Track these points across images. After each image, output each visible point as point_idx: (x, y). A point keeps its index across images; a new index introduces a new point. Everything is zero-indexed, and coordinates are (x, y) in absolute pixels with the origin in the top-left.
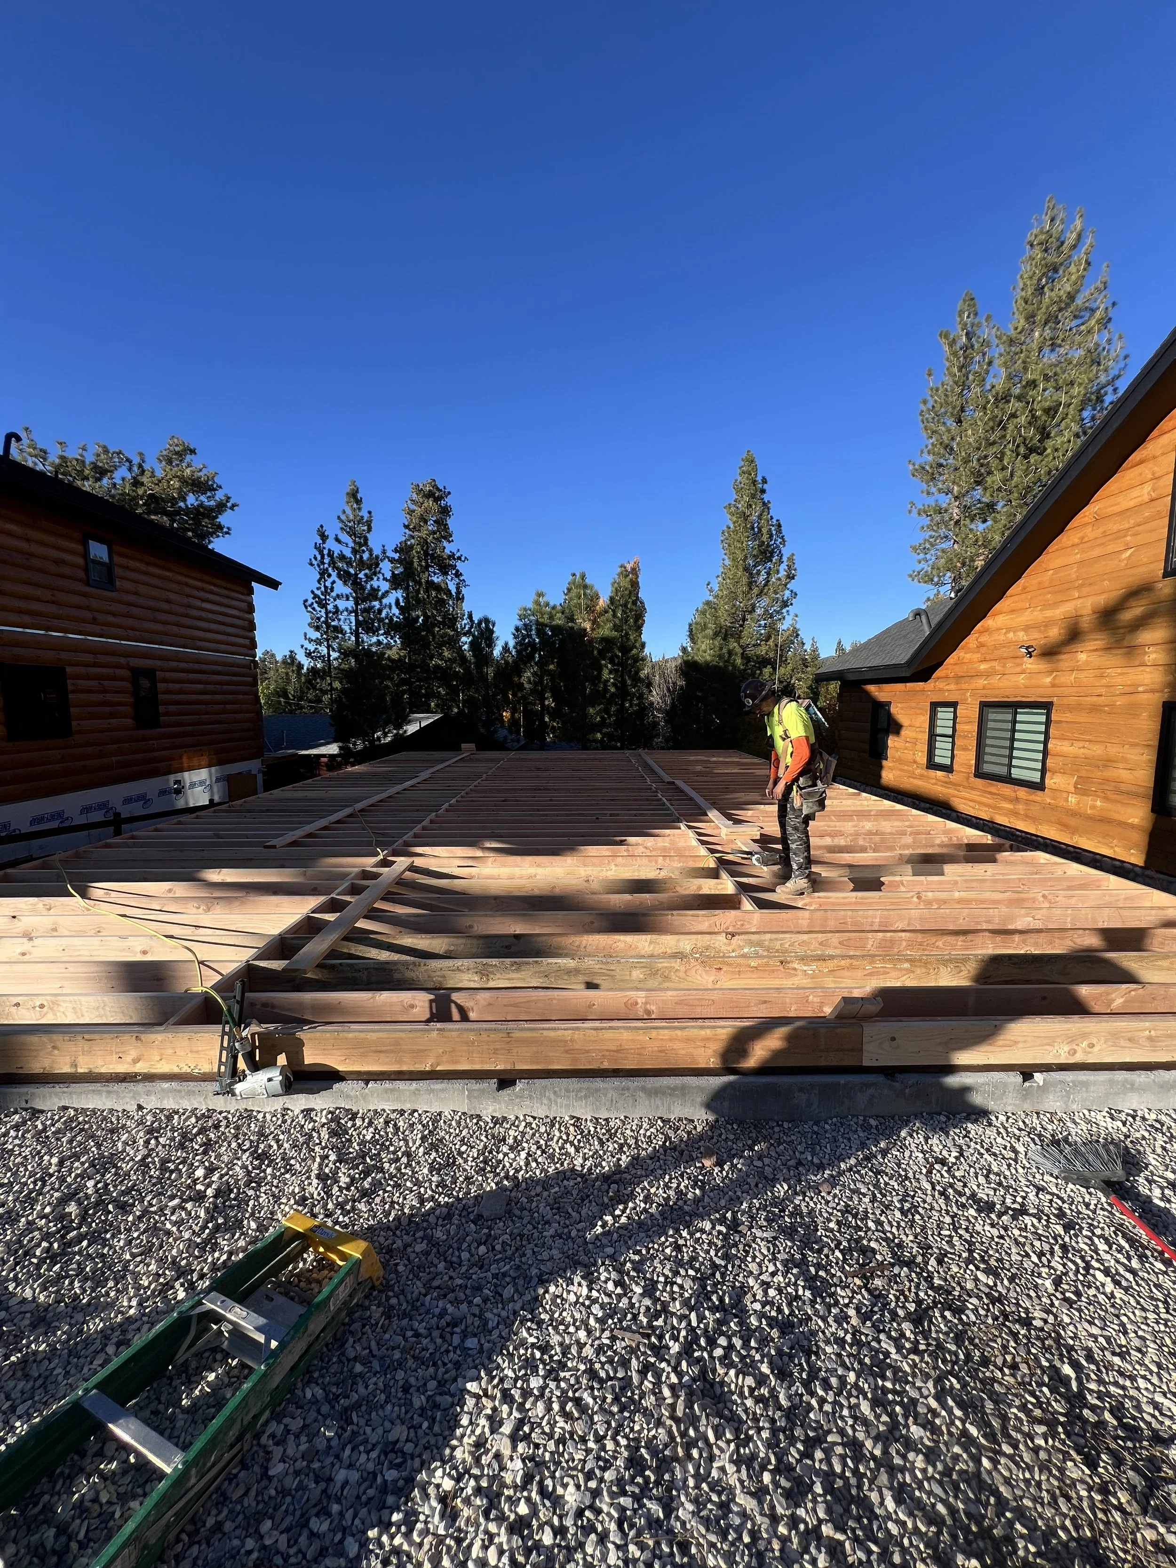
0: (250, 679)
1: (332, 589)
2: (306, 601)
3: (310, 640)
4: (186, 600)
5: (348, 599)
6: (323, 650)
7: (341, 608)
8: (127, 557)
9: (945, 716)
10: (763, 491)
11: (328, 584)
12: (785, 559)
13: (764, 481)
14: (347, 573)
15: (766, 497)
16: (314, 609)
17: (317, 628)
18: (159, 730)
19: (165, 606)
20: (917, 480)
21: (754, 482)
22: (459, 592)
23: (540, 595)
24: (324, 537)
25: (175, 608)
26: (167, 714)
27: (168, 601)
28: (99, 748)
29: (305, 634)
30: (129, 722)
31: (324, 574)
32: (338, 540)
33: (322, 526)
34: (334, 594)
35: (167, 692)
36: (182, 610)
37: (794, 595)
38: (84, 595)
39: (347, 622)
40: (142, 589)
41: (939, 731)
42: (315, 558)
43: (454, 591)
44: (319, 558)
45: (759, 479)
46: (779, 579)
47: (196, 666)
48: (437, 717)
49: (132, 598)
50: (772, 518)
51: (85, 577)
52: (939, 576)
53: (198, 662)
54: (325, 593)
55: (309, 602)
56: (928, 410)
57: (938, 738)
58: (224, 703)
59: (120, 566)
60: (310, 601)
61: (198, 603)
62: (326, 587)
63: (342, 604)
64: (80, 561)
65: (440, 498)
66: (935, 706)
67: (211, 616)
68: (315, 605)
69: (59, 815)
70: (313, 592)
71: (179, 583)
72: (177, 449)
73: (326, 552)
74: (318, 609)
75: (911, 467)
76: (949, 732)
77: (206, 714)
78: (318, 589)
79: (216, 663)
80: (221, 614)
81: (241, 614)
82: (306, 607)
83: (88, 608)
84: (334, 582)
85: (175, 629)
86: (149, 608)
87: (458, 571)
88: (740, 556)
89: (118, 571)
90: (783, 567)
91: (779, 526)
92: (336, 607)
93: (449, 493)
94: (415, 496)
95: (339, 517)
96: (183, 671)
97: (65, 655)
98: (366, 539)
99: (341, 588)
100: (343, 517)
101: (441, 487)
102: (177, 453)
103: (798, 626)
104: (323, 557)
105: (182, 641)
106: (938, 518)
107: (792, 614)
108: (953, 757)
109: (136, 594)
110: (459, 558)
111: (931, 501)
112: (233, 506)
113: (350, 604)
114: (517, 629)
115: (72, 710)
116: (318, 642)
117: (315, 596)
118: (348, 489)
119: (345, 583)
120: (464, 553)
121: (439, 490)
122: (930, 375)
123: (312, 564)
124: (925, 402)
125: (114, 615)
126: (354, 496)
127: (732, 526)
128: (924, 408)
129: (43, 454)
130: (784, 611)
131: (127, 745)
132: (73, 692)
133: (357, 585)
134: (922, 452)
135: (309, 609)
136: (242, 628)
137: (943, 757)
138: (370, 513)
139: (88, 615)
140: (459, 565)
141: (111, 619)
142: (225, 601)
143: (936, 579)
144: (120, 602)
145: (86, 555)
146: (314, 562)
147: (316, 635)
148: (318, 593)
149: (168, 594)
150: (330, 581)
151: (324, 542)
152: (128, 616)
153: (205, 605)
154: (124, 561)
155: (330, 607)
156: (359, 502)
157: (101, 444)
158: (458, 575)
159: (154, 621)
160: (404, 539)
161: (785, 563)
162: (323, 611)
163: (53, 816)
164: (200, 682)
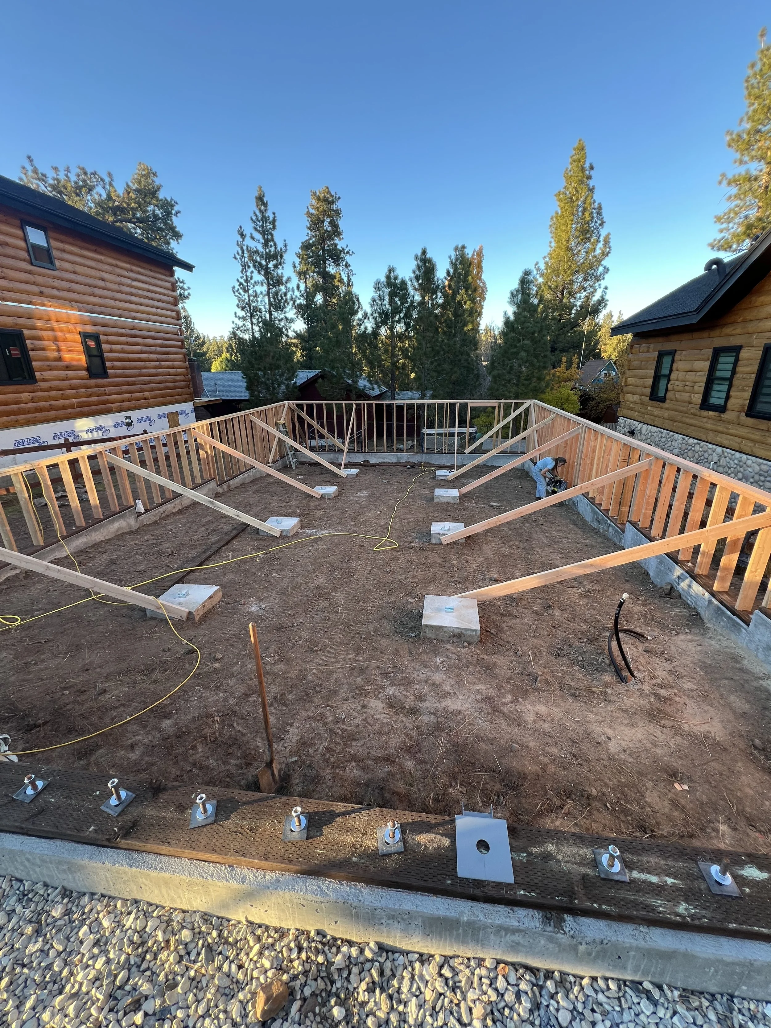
0: (179, 343)
1: (251, 278)
2: (234, 287)
3: (239, 318)
4: (118, 279)
5: (262, 285)
6: (248, 324)
7: (259, 292)
8: (62, 242)
9: (726, 361)
10: (589, 177)
11: (248, 274)
12: (602, 238)
13: (592, 168)
14: (260, 264)
15: (591, 183)
16: (240, 293)
17: (243, 309)
18: (108, 380)
19: (101, 283)
20: (731, 151)
21: (583, 170)
22: (349, 280)
23: (391, 270)
24: (243, 236)
25: (110, 285)
26: (113, 368)
27: (103, 280)
28: (61, 392)
29: (235, 313)
30: (84, 373)
31: (245, 266)
32: (252, 238)
33: (241, 227)
34: (252, 281)
35: (111, 351)
36: (116, 287)
37: (607, 270)
38: (30, 272)
39: (263, 304)
40: (78, 269)
41: (718, 374)
42: (238, 253)
43: (345, 279)
44: (240, 252)
45: (587, 166)
46: (595, 256)
47: (133, 332)
48: (317, 372)
49: (73, 277)
50: (594, 201)
51: (27, 257)
52: (738, 244)
53: (134, 328)
54: (247, 281)
55: (236, 289)
56: (755, 74)
57: (716, 382)
58: (158, 360)
59: (58, 249)
60: (237, 287)
61: (129, 281)
62: (247, 276)
63: (259, 289)
64: (22, 244)
65: (332, 203)
66: (717, 353)
67: (140, 292)
68: (241, 291)
69: (37, 439)
70: (238, 281)
71: (111, 265)
72: (144, 173)
73: (245, 248)
74: (242, 293)
75: (728, 138)
76: (728, 374)
77: (145, 368)
78: (242, 278)
79: (149, 330)
80: (149, 291)
81: (166, 292)
82: (234, 292)
83: (34, 283)
84: (252, 272)
85: (112, 302)
86: (88, 285)
87: (347, 263)
88: (564, 236)
89: (55, 253)
90: (600, 245)
91: (600, 208)
92: (255, 291)
93: (339, 198)
94: (314, 202)
95: (252, 219)
96: (122, 335)
97: (20, 321)
98: (272, 235)
99: (258, 277)
100: (254, 218)
101: (333, 193)
102: (143, 176)
103: (606, 297)
104: (243, 252)
105: (119, 312)
106: (747, 186)
107: (603, 287)
108: (728, 398)
109: (74, 272)
110: (348, 252)
111: (742, 170)
112: (177, 213)
113: (264, 289)
114: (374, 300)
115: (34, 363)
116: (244, 318)
117: (241, 284)
118: (257, 194)
119: (259, 272)
120: (351, 248)
121: (332, 196)
122: (762, 36)
123: (236, 258)
124: (753, 66)
125: (58, 289)
126: (260, 199)
127: (560, 212)
128: (750, 72)
129: (43, 178)
130: (597, 284)
131: (84, 390)
132: (33, 350)
133: (267, 273)
134: (742, 120)
135: (237, 294)
136: (169, 303)
137: (717, 398)
138: (274, 214)
139: (35, 289)
140: (348, 258)
141: (55, 292)
142: (152, 281)
143: (734, 246)
144: (61, 279)
145: (25, 240)
146: (238, 257)
147: (241, 313)
148: (242, 281)
149: (102, 273)
150: (250, 271)
151: (243, 241)
152: (69, 290)
153: (135, 283)
154: (61, 245)
155: (251, 292)
156: (265, 205)
157: (81, 166)
158: (347, 266)
159: (93, 295)
160: (307, 238)
161: (602, 243)
162: (246, 295)
163: (32, 440)
164: (137, 344)
